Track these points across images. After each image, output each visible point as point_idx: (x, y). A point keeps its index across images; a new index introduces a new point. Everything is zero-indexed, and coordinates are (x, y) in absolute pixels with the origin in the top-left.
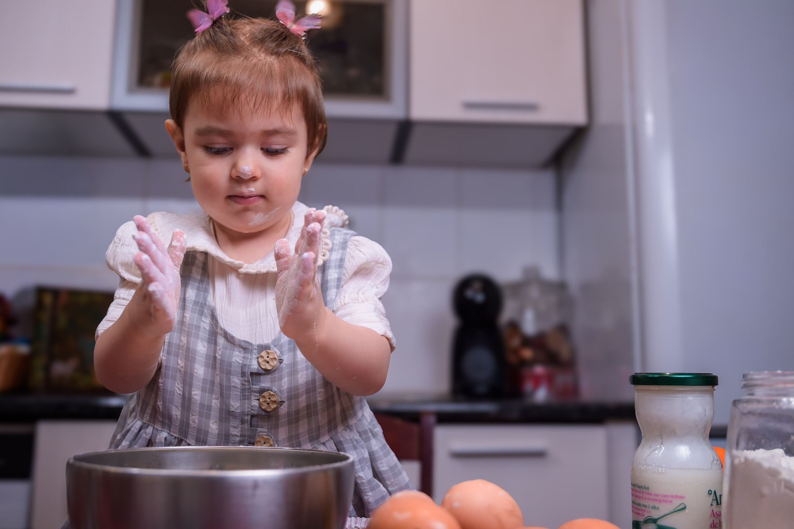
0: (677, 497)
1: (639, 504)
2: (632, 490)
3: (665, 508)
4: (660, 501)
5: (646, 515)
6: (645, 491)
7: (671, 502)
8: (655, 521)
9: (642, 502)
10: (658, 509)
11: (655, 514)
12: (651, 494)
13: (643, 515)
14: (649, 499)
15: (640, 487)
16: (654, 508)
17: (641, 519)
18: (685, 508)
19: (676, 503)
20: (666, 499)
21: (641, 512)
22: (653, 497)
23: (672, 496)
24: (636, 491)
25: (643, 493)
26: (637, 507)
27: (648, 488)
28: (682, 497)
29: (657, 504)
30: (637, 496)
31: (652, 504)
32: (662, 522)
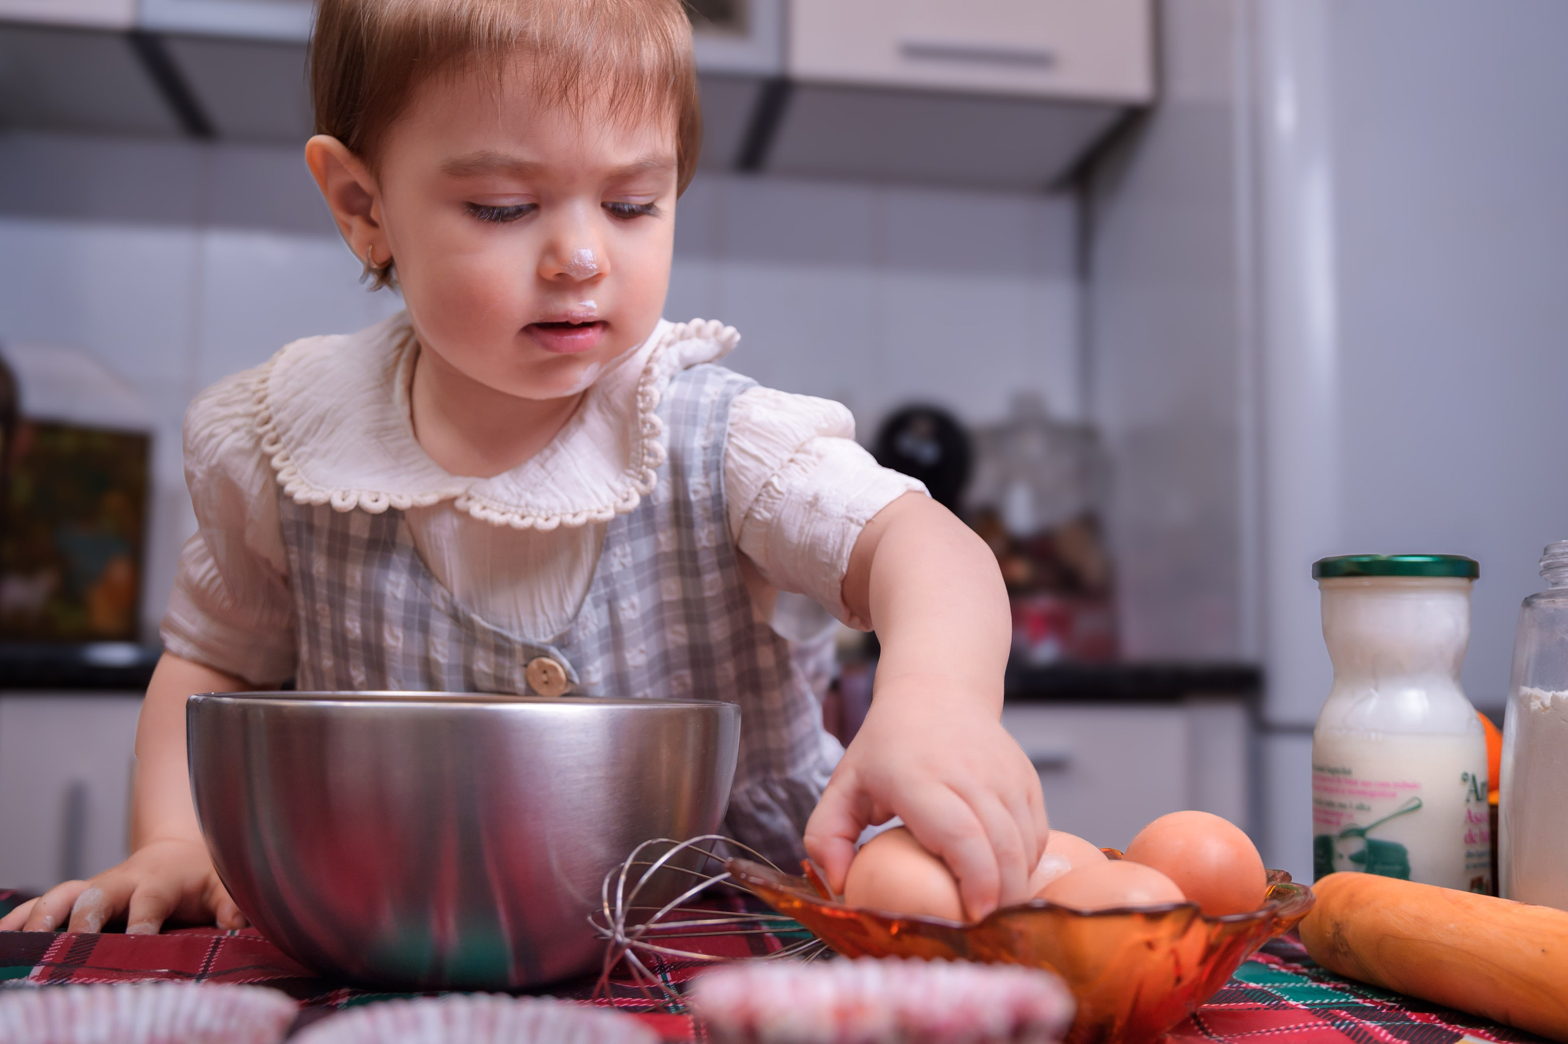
0: (1405, 786)
1: (1331, 804)
2: (1315, 778)
3: (1380, 809)
4: (1373, 795)
5: (1345, 823)
6: (1342, 776)
7: (1394, 795)
8: (1361, 833)
9: (1337, 799)
10: (1369, 809)
11: (1362, 820)
12: (1355, 783)
13: (1338, 823)
14: (1351, 792)
15: (1333, 771)
16: (1361, 808)
17: (1334, 831)
18: (1418, 807)
19: (1403, 799)
20: (1385, 790)
21: (1334, 819)
22: (1360, 788)
23: (1397, 785)
24: (1324, 779)
25: (1339, 781)
26: (1324, 811)
27: (1348, 772)
28: (1414, 786)
29: (1366, 801)
30: (1326, 789)
31: (1355, 801)
32: (1376, 835)
